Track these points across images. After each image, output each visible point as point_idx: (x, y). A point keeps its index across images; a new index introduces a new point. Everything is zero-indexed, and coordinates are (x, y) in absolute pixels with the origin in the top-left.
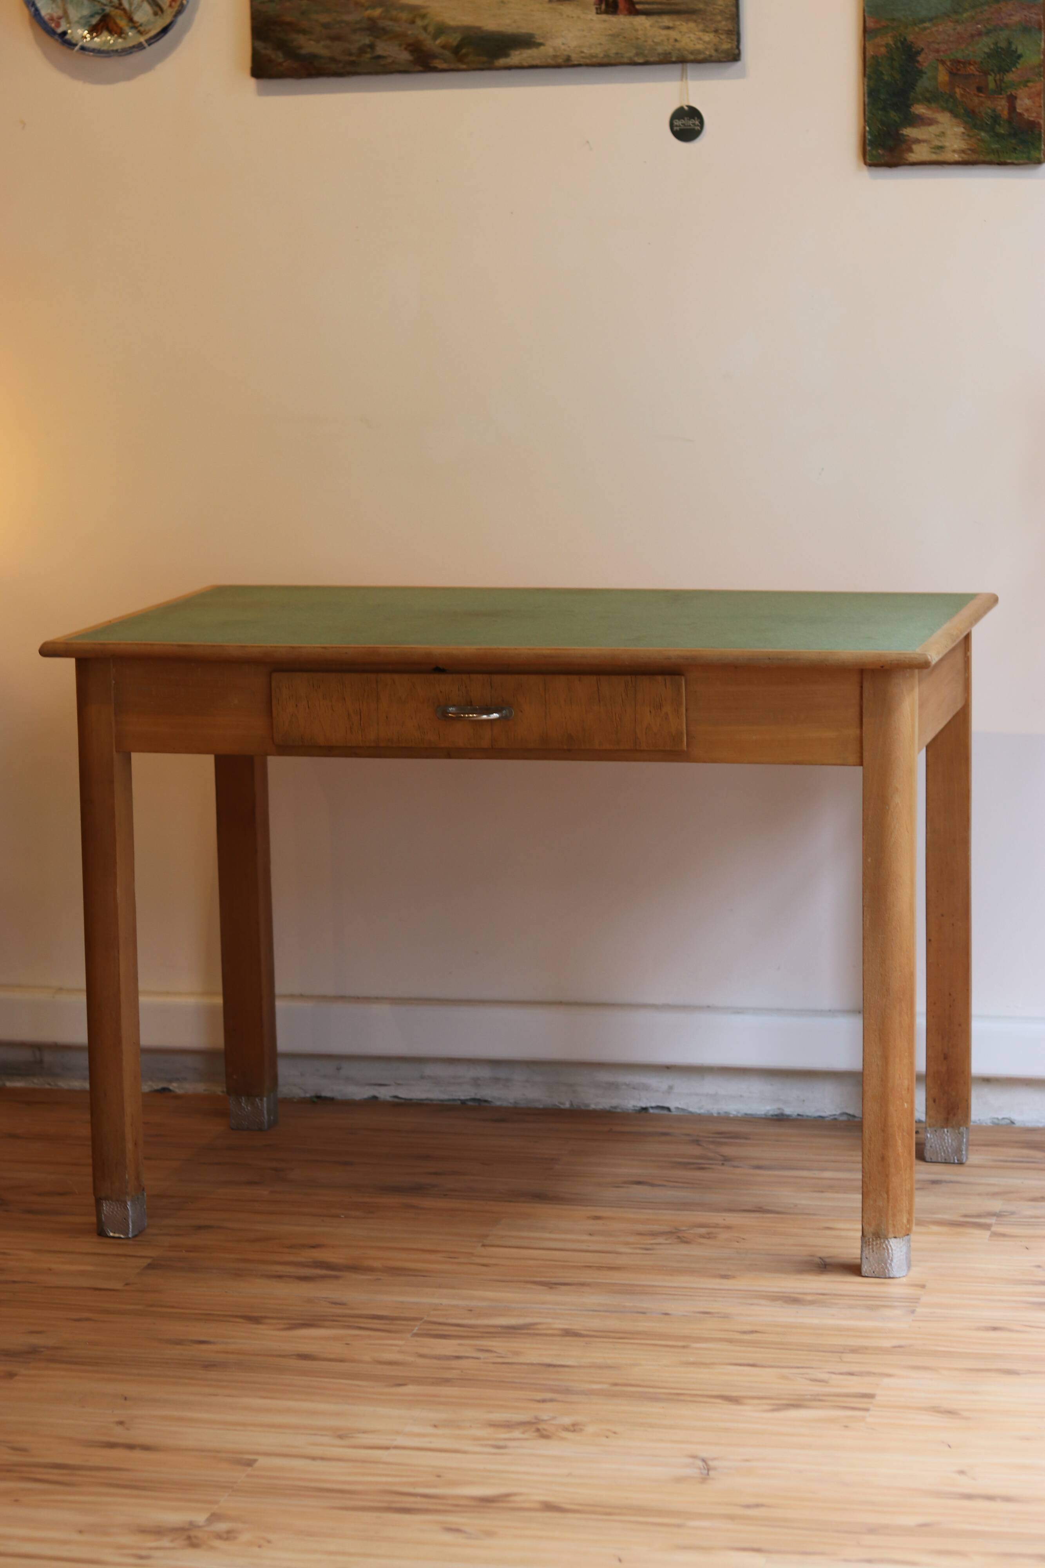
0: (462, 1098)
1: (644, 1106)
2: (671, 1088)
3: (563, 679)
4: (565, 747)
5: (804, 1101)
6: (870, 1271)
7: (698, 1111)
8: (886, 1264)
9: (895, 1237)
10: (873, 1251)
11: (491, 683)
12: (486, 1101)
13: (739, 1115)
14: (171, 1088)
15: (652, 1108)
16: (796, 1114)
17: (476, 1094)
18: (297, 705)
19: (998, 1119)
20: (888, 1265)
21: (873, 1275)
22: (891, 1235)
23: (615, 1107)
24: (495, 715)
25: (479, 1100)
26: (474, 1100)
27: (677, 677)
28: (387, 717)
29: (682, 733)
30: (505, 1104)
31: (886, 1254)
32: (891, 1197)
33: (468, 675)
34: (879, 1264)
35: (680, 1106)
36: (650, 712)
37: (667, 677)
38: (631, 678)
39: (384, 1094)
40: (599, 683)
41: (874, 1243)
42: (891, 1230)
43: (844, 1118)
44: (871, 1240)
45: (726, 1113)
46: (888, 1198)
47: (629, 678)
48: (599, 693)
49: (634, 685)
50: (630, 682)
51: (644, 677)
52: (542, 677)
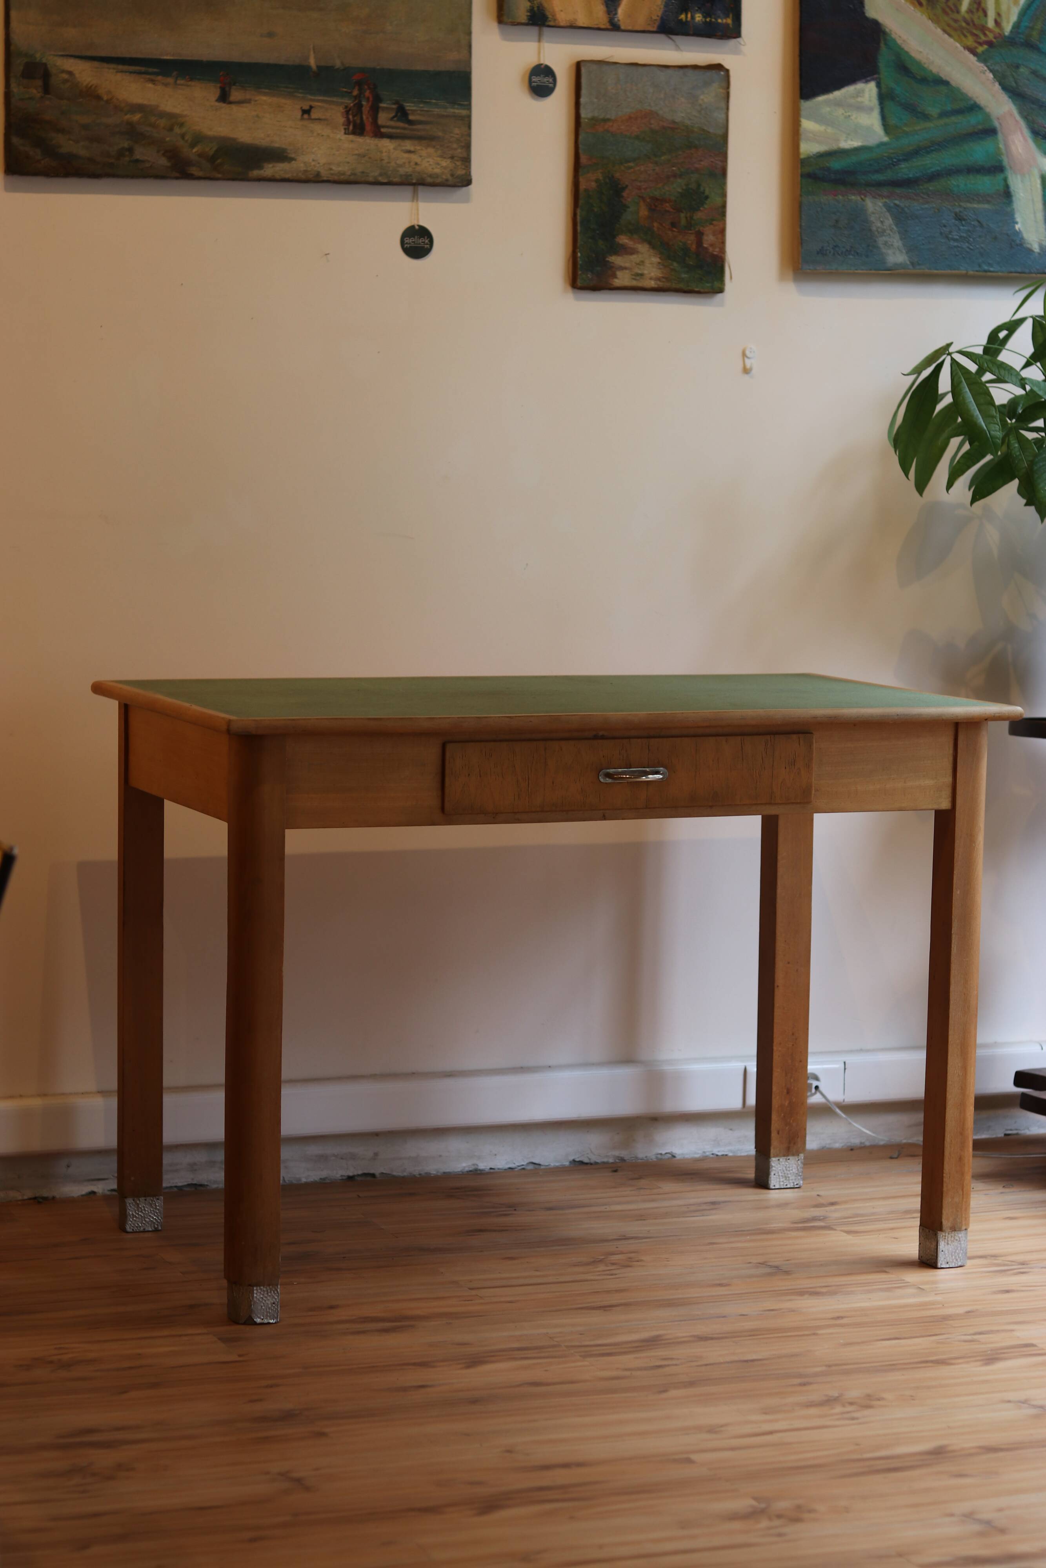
0: (180, 1184)
1: (351, 1174)
3: (713, 741)
4: (709, 804)
5: (496, 1155)
7: (400, 1174)
11: (649, 746)
12: (201, 1185)
13: (439, 1174)
16: (489, 1168)
17: (193, 1179)
18: (469, 775)
19: (661, 1154)
23: (324, 1179)
26: (189, 1185)
27: (809, 735)
29: (811, 786)
33: (628, 741)
36: (785, 768)
37: (801, 735)
38: (771, 737)
40: (743, 744)
43: (531, 1167)
45: (426, 1173)
47: (768, 737)
48: (742, 752)
49: (773, 743)
50: (769, 741)
51: (781, 736)
52: (694, 739)
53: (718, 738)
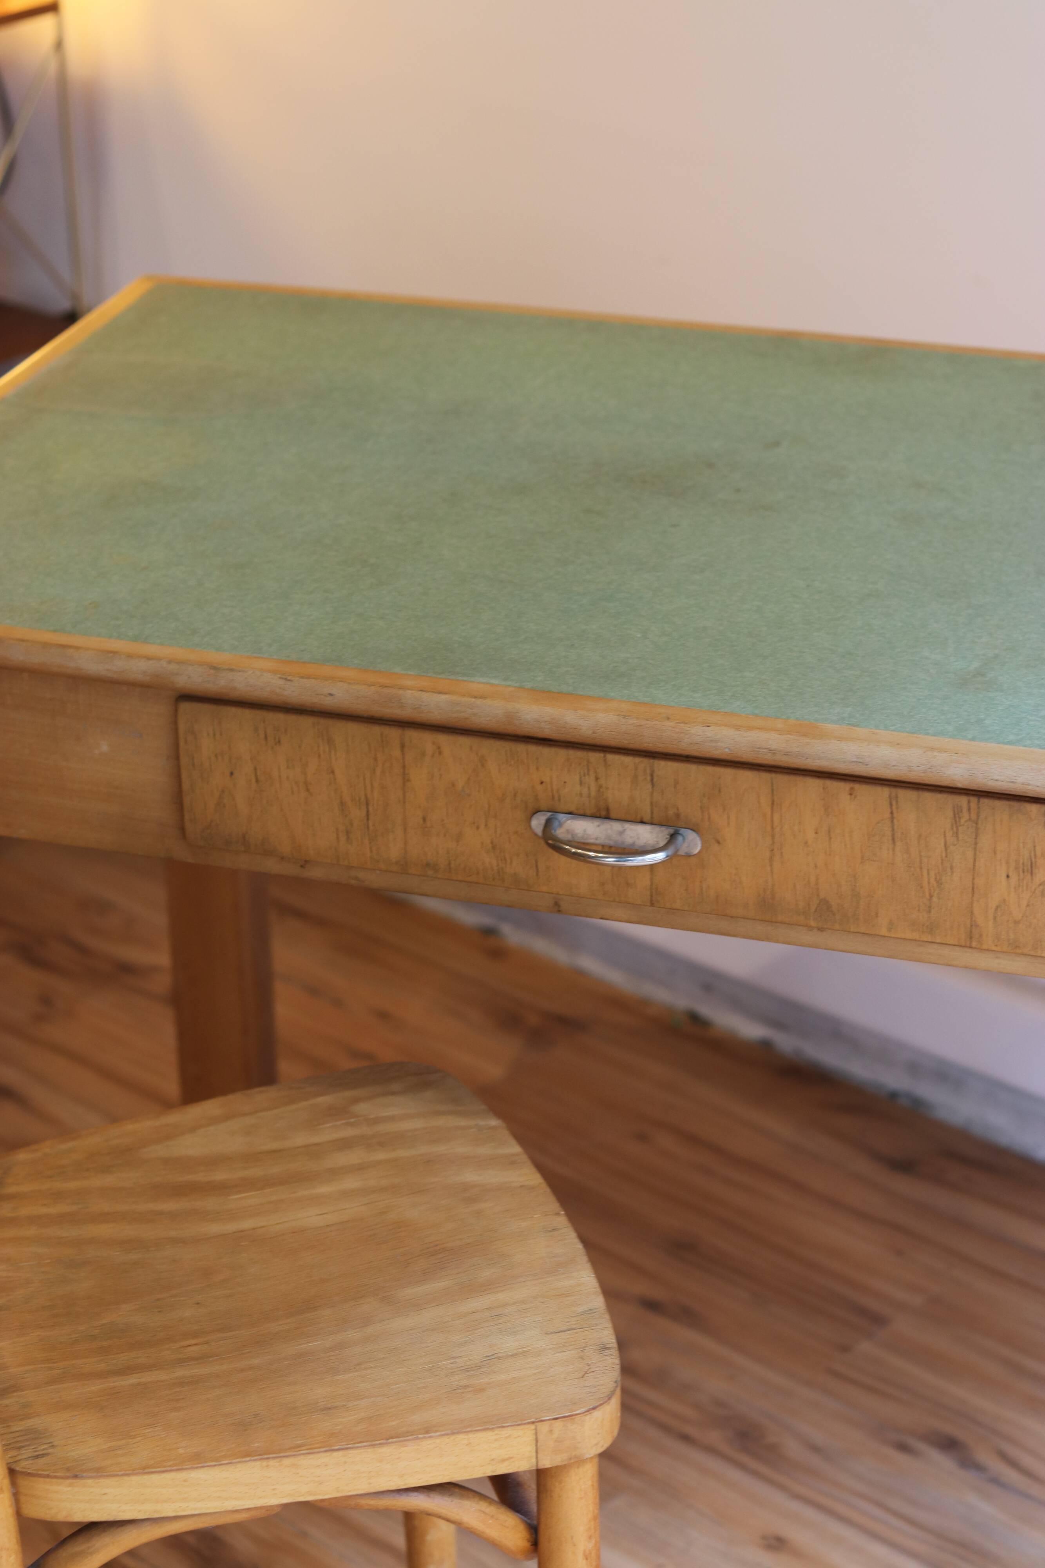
3: (814, 784)
4: (813, 924)
11: (652, 776)
18: (232, 774)
28: (424, 819)
33: (602, 755)
36: (1008, 876)
38: (969, 802)
40: (894, 803)
47: (963, 800)
48: (892, 821)
49: (974, 816)
50: (965, 810)
51: (998, 803)
52: (766, 776)
53: (829, 783)
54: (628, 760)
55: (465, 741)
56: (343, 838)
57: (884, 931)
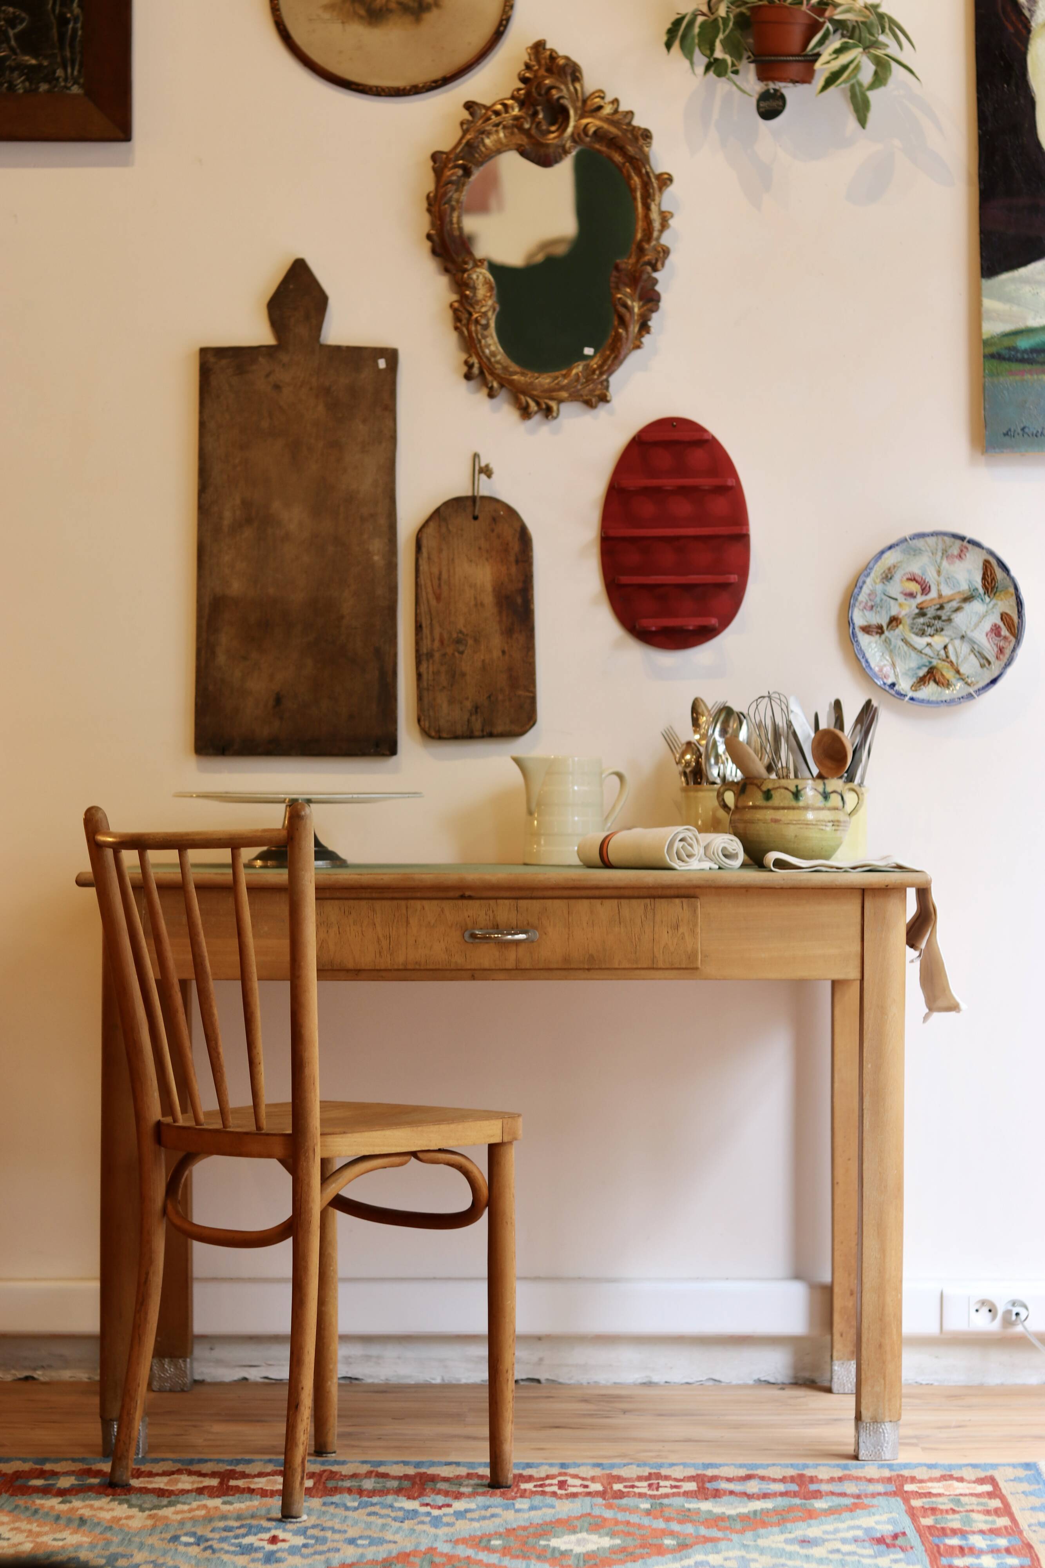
2: (541, 1360)
3: (586, 902)
4: (586, 967)
6: (867, 1455)
7: (567, 1381)
8: (881, 1447)
9: (891, 1421)
10: (870, 1435)
11: (517, 908)
12: (356, 1379)
13: (609, 1385)
14: (35, 1376)
15: (522, 1380)
16: (664, 1381)
17: (347, 1372)
20: (884, 1449)
21: (870, 1459)
22: (887, 1419)
24: (522, 936)
25: (350, 1378)
26: (344, 1378)
27: (693, 900)
28: (416, 941)
29: (697, 952)
30: (376, 1381)
31: (882, 1438)
32: (887, 1382)
33: (495, 900)
34: (875, 1448)
35: (550, 1378)
37: (684, 900)
38: (651, 901)
39: (254, 1375)
40: (620, 907)
41: (872, 1428)
42: (887, 1414)
43: (710, 1383)
44: (868, 1425)
46: (885, 1384)
47: (648, 901)
48: (619, 915)
49: (653, 907)
50: (649, 905)
51: (663, 900)
52: (566, 901)
53: (592, 900)
54: (507, 901)
55: (435, 902)
56: (378, 956)
57: (616, 966)
